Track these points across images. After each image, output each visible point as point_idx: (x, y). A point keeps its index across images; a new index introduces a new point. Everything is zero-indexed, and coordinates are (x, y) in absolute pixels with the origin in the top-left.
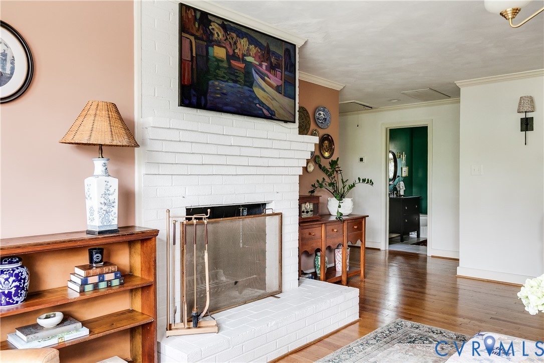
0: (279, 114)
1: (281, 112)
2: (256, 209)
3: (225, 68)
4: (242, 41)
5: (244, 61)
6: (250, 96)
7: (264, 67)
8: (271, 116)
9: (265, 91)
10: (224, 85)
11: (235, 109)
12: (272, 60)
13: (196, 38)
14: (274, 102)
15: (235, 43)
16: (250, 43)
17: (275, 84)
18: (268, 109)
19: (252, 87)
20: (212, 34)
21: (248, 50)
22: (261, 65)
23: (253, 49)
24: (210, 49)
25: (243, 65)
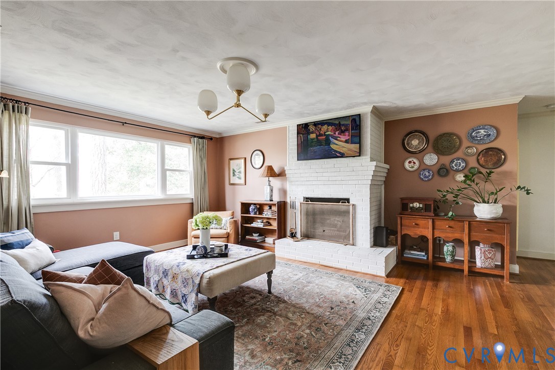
0: (348, 154)
1: (349, 152)
2: (348, 200)
3: (315, 141)
4: (324, 127)
5: (325, 135)
6: (329, 149)
7: (337, 134)
8: (342, 156)
9: (337, 145)
10: (315, 148)
11: (320, 157)
12: (342, 128)
13: (303, 134)
14: (344, 149)
15: (320, 129)
16: (328, 126)
17: (344, 140)
18: (340, 153)
19: (329, 145)
20: (310, 130)
21: (327, 129)
22: (335, 134)
23: (330, 128)
24: (309, 136)
25: (324, 137)
